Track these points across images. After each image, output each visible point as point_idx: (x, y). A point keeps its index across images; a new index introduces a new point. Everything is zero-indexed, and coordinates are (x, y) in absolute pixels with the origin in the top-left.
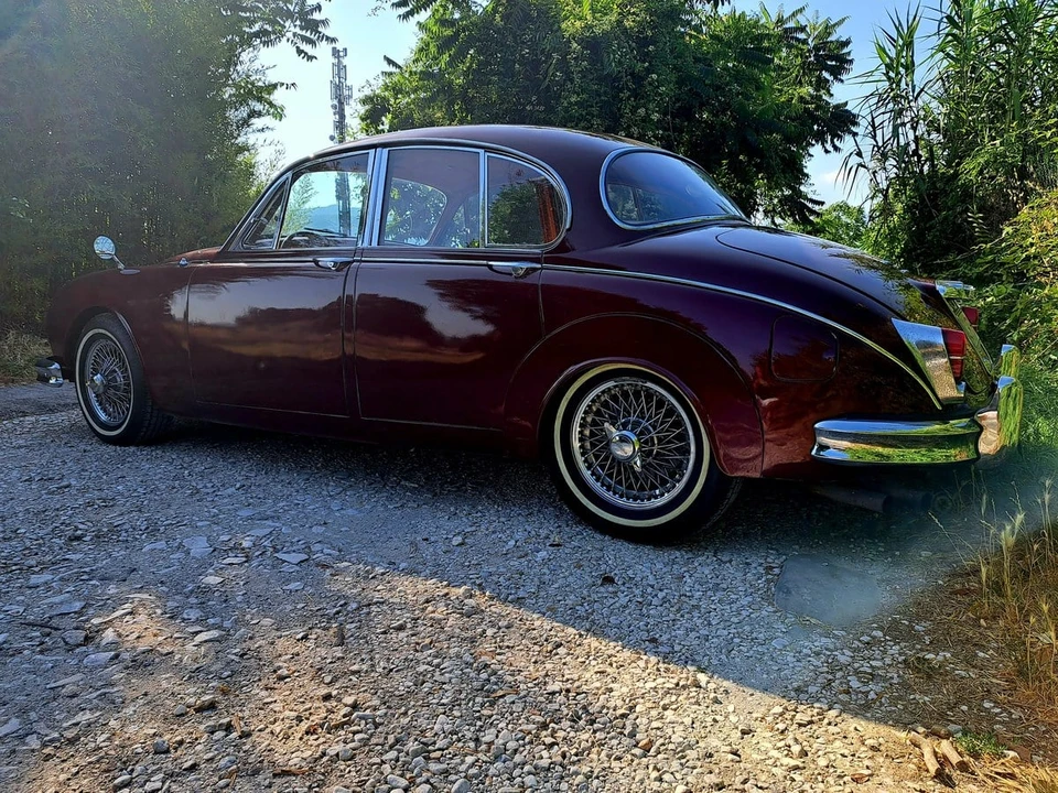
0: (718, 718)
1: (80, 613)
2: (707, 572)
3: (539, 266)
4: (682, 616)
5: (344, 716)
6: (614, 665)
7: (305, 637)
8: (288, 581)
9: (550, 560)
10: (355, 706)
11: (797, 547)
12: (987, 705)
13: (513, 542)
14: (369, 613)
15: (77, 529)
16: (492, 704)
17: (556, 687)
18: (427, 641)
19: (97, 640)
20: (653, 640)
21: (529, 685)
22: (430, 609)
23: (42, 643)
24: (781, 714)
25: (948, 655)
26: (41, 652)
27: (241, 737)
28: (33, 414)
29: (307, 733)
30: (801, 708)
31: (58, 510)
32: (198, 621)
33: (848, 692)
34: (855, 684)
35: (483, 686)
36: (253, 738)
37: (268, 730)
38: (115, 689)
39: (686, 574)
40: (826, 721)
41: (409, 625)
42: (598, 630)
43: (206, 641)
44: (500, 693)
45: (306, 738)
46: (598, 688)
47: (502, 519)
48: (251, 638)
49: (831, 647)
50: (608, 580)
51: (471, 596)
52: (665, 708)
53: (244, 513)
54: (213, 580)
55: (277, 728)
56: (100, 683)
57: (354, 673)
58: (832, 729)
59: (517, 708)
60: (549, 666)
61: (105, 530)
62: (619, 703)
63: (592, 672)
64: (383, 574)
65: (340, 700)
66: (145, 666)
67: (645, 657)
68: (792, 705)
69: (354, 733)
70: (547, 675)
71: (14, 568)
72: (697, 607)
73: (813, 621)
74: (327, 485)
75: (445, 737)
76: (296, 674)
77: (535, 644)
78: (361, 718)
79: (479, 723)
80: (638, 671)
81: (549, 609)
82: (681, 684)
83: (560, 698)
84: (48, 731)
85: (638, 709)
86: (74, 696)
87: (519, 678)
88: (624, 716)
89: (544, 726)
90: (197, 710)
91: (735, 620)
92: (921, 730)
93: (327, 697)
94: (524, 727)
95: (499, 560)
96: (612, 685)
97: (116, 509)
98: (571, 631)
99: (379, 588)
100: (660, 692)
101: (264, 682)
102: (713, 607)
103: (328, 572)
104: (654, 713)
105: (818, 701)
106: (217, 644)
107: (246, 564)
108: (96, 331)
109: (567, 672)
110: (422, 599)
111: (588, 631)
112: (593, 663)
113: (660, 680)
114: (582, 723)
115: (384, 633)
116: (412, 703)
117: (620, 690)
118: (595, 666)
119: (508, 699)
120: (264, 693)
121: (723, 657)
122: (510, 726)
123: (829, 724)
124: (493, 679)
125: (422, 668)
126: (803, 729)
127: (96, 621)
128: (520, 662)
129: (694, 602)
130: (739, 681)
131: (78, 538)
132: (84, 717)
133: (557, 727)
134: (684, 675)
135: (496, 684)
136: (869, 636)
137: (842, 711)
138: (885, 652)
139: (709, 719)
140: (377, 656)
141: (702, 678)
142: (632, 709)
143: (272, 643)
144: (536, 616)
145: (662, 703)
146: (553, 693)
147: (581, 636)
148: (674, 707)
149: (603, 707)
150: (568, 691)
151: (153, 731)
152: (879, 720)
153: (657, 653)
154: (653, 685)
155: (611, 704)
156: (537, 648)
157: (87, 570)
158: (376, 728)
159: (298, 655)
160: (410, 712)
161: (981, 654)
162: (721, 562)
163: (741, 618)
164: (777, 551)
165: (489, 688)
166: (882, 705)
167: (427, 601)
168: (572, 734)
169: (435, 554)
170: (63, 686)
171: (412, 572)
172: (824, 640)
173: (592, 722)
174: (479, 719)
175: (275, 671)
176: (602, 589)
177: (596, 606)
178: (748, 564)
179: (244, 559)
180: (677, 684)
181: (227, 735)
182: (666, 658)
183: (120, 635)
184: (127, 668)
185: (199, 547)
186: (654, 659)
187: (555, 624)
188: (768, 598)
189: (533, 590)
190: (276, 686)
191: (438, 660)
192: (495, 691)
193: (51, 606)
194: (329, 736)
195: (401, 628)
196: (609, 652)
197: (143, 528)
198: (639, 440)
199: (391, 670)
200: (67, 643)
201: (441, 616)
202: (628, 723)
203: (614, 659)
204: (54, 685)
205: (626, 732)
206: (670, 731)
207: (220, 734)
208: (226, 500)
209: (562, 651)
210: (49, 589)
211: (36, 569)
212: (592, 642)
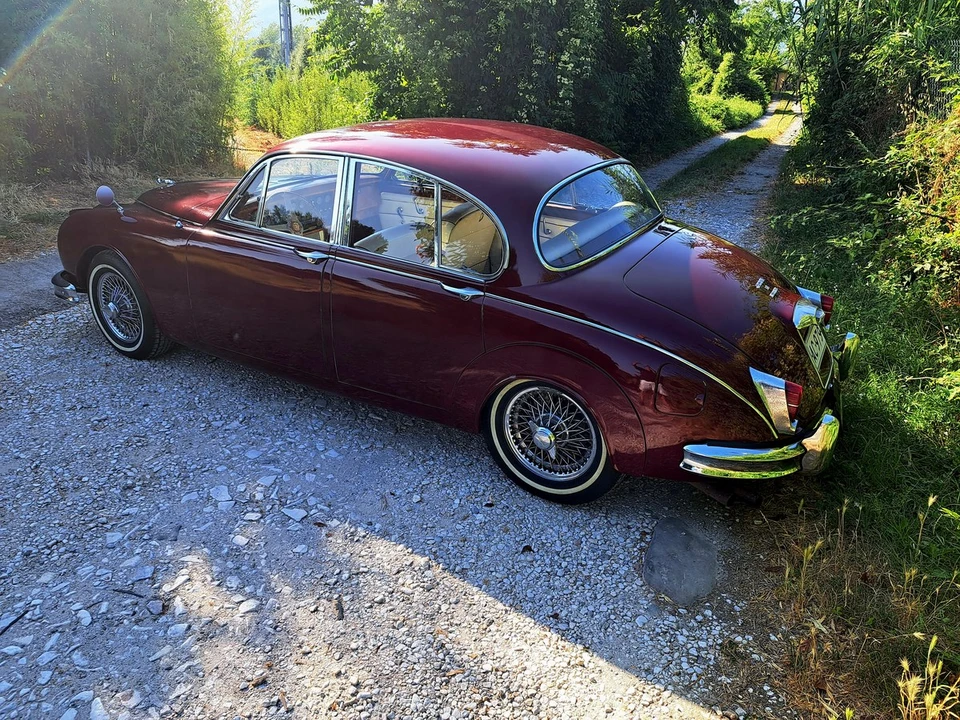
0: (594, 697)
1: (153, 579)
2: (598, 538)
3: (482, 294)
4: (577, 588)
5: (353, 695)
6: (529, 642)
7: (316, 610)
8: (295, 543)
9: (485, 523)
10: (357, 685)
11: (667, 509)
12: (766, 688)
13: (457, 501)
14: (358, 584)
15: (127, 477)
16: (447, 682)
17: (487, 667)
18: (402, 619)
19: (172, 609)
20: (556, 616)
21: (472, 664)
22: (401, 581)
23: (135, 613)
24: (634, 695)
25: (751, 639)
26: (137, 622)
27: (287, 712)
29: (330, 709)
30: (648, 688)
31: (105, 450)
32: (239, 590)
33: (679, 674)
34: (685, 666)
35: (441, 666)
36: (295, 712)
37: (304, 705)
38: (196, 662)
39: (584, 539)
40: (661, 702)
41: (387, 600)
42: (517, 606)
43: (247, 612)
44: (452, 672)
45: (329, 713)
46: (517, 667)
47: (450, 470)
48: (278, 608)
49: (675, 626)
50: (528, 549)
51: (429, 567)
52: (560, 688)
53: (252, 454)
54: (241, 540)
55: (309, 703)
56: (184, 656)
57: (353, 650)
58: (665, 709)
59: (464, 686)
60: (484, 644)
61: (148, 477)
62: (530, 682)
63: (513, 650)
64: (364, 537)
65: (347, 678)
66: (211, 638)
67: (549, 634)
68: (639, 684)
69: (360, 711)
70: (483, 654)
71: (91, 525)
72: (588, 578)
73: (667, 598)
74: (310, 416)
75: (418, 715)
76: (315, 649)
77: (475, 621)
78: (365, 698)
79: (439, 701)
80: (544, 648)
81: (486, 582)
82: (572, 663)
83: (491, 677)
84: (161, 704)
85: (542, 688)
86: (169, 669)
87: (465, 657)
88: (533, 695)
89: (481, 703)
90: (255, 686)
91: (613, 594)
92: (719, 713)
93: (338, 675)
94: (468, 706)
95: (447, 522)
96: (526, 664)
97: (151, 449)
98: (500, 606)
99: (363, 553)
100: (558, 670)
101: (294, 657)
102: (600, 578)
103: (324, 531)
104: (552, 692)
105: (659, 682)
106: (256, 615)
107: (262, 521)
108: (106, 266)
109: (496, 650)
110: (395, 570)
111: (511, 606)
112: (514, 639)
113: (558, 659)
114: (505, 701)
115: (371, 607)
116: (395, 682)
117: (532, 669)
118: (516, 643)
119: (458, 678)
120: (296, 668)
121: (602, 634)
122: (460, 703)
123: (663, 704)
124: (448, 660)
125: (400, 647)
126: (646, 709)
127: (167, 588)
128: (465, 640)
129: (586, 573)
130: (610, 659)
131: (130, 488)
132: (181, 690)
133: (489, 704)
134: (574, 654)
135: (449, 664)
136: (703, 615)
137: (673, 692)
138: (709, 632)
139: (587, 699)
140: (368, 633)
141: (586, 656)
142: (538, 688)
143: (294, 614)
144: (475, 589)
145: (558, 682)
146: (486, 672)
147: (506, 611)
148: (565, 686)
149: (520, 686)
150: (497, 670)
151: (229, 705)
152: (694, 700)
153: (558, 631)
154: (553, 663)
155: (525, 684)
156: (476, 625)
157: (146, 527)
158: (374, 705)
159: (313, 628)
160: (395, 691)
161: (773, 638)
162: (610, 525)
163: (618, 591)
164: (652, 513)
165: (445, 666)
166: (699, 686)
167: (398, 572)
168: (499, 711)
169: (402, 513)
170: (160, 659)
171: (385, 534)
172: (672, 618)
173: (512, 700)
174: (439, 697)
175: (300, 647)
176: (522, 557)
177: (518, 577)
178: (629, 527)
179: (260, 515)
180: (569, 663)
181: (278, 710)
182: (563, 635)
183: (186, 605)
184: (199, 640)
185: (223, 496)
186: (555, 636)
187: (489, 599)
188: (639, 569)
189: (473, 561)
190: (303, 661)
191: (410, 639)
192: (448, 670)
193: (129, 568)
194: (344, 713)
195: (382, 602)
196: (525, 629)
197: (177, 475)
199: (379, 648)
200: (152, 614)
201: (410, 591)
202: (535, 702)
203: (528, 636)
204: (153, 658)
205: (533, 710)
206: (561, 710)
207: (273, 709)
208: (234, 437)
209: (493, 627)
210: (123, 550)
211: (109, 526)
212: (513, 617)
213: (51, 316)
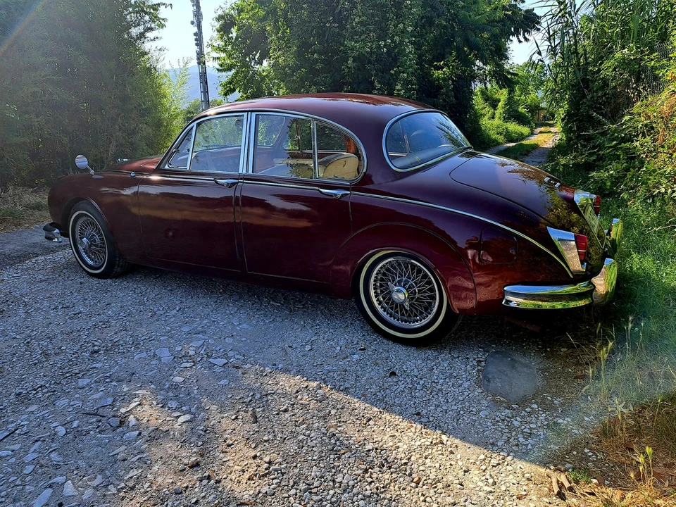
0: (452, 463)
1: (112, 405)
2: (446, 365)
3: (349, 192)
4: (433, 396)
5: (266, 469)
6: (399, 431)
7: (236, 418)
8: (220, 379)
9: (360, 360)
10: (270, 463)
11: (495, 346)
12: (586, 451)
13: (338, 348)
14: (267, 401)
15: (94, 346)
16: (339, 458)
17: (369, 447)
18: (301, 420)
19: (127, 423)
20: (418, 414)
21: (357, 446)
22: (299, 397)
23: (99, 426)
24: (484, 460)
25: (570, 420)
26: (100, 432)
27: (216, 483)
28: (42, 255)
29: (249, 479)
30: (494, 455)
31: (79, 331)
32: (177, 409)
33: (517, 445)
34: (521, 440)
35: (333, 448)
36: (222, 483)
37: (229, 478)
38: (145, 455)
39: (435, 367)
40: (506, 463)
41: (290, 409)
42: (389, 409)
43: (184, 422)
44: (342, 452)
45: (249, 482)
46: (391, 446)
47: (331, 331)
48: (208, 419)
49: (510, 416)
50: (393, 374)
51: (320, 388)
52: (426, 458)
53: (185, 329)
54: (179, 379)
55: (233, 476)
56: (136, 452)
57: (266, 441)
58: (509, 468)
59: (352, 460)
60: (365, 433)
61: (110, 345)
62: (403, 455)
63: (388, 436)
64: (271, 373)
65: (261, 459)
66: (157, 439)
67: (414, 425)
68: (488, 453)
69: (273, 479)
70: (365, 439)
71: (67, 375)
72: (441, 390)
73: (502, 399)
74: (228, 305)
75: (318, 480)
76: (236, 443)
77: (357, 419)
78: (276, 470)
79: (334, 471)
80: (411, 434)
81: (363, 395)
82: (434, 442)
83: (373, 454)
84: (118, 483)
85: (413, 459)
86: (124, 460)
87: (351, 442)
88: (406, 464)
89: (366, 471)
90: (191, 467)
91: (461, 398)
92: (552, 467)
93: (255, 457)
94: (356, 472)
95: (332, 361)
96: (398, 444)
97: (112, 329)
98: (375, 409)
99: (270, 382)
100: (423, 447)
101: (220, 448)
102: (449, 389)
103: (240, 371)
104: (420, 461)
105: (502, 451)
106: (190, 424)
107: (194, 367)
108: (81, 212)
109: (375, 436)
110: (295, 391)
111: (384, 409)
112: (388, 430)
113: (423, 440)
114: (385, 468)
115: (278, 414)
116: (299, 460)
117: (403, 447)
118: (390, 432)
119: (347, 455)
120: (222, 455)
121: (455, 424)
122: (349, 471)
123: (508, 465)
124: (338, 443)
125: (301, 437)
126: (494, 468)
127: (123, 410)
128: (351, 430)
129: (439, 387)
130: (463, 439)
131: (96, 352)
132: (134, 473)
133: (372, 471)
134: (435, 437)
135: (340, 446)
136: (531, 408)
137: (514, 457)
138: (537, 418)
139: (448, 464)
140: (276, 430)
141: (444, 438)
142: (409, 459)
143: (220, 422)
144: (356, 400)
145: (424, 455)
146: (369, 451)
147: (381, 412)
148: (430, 457)
149: (395, 458)
150: (377, 449)
151: (171, 481)
152: (532, 462)
153: (421, 423)
154: (418, 443)
155: (399, 456)
156: (358, 422)
157: (108, 374)
158: (283, 475)
159: (234, 430)
160: (299, 465)
161: (586, 419)
162: (453, 358)
163: (464, 397)
164: (484, 349)
165: (336, 448)
166: (534, 452)
167: (297, 392)
168: (380, 475)
169: (297, 357)
170: (118, 454)
171: (287, 371)
172: (507, 411)
173: (390, 468)
174: (333, 468)
175: (225, 441)
176: (390, 380)
177: (388, 391)
178: (468, 358)
179: (193, 364)
180: (432, 442)
181: (209, 482)
182: (425, 425)
183: (138, 420)
184: (147, 441)
185: (165, 355)
186: (419, 426)
187: (367, 405)
188: (478, 383)
189: (353, 383)
190: (227, 450)
191: (308, 432)
192: (339, 450)
193: (95, 400)
194: (260, 481)
195: (286, 411)
196: (396, 423)
197: (131, 343)
198: (408, 291)
199: (285, 439)
200: (111, 426)
201: (306, 402)
202: (408, 468)
203: (399, 427)
204: (113, 454)
205: (407, 473)
206: (428, 472)
207: (205, 482)
208: (172, 320)
209: (371, 423)
210: (91, 389)
211: (80, 375)
212: (386, 416)
213: (43, 258)
